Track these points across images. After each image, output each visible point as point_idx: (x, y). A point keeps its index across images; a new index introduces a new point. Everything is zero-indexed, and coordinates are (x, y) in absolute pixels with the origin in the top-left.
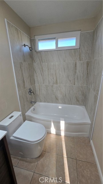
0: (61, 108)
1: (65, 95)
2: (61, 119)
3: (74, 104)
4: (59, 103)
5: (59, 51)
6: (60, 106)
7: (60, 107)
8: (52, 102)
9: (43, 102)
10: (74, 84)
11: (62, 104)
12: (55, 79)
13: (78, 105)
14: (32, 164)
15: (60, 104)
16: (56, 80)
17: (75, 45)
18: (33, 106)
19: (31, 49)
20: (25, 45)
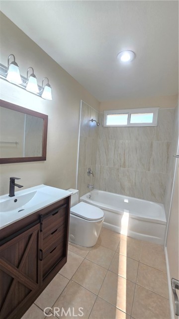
0: (128, 202)
1: (135, 183)
2: (125, 210)
3: (147, 200)
4: (125, 195)
5: (131, 128)
6: (126, 199)
7: (126, 201)
8: (116, 193)
9: (103, 190)
10: (149, 170)
11: (129, 196)
12: (122, 160)
13: (153, 202)
14: (83, 251)
15: (127, 196)
16: (124, 162)
17: (152, 122)
18: (89, 192)
19: (98, 124)
20: (92, 120)
